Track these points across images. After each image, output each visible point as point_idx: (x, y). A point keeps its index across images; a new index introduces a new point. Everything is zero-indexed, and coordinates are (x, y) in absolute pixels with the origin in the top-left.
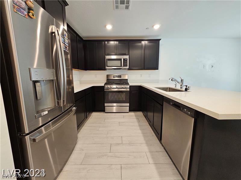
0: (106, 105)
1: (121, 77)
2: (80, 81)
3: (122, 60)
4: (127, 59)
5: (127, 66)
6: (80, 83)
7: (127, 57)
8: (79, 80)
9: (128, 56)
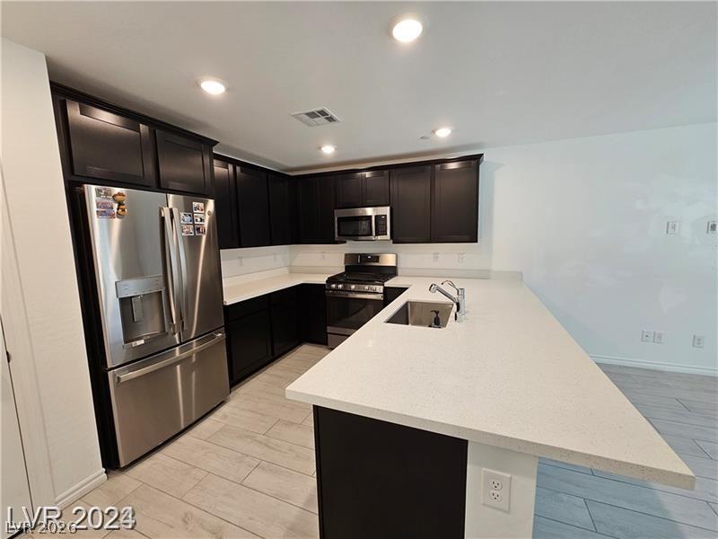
0: (329, 329)
1: (378, 261)
2: (290, 266)
3: (373, 219)
4: (385, 216)
5: (386, 234)
6: (291, 272)
7: (386, 211)
8: (288, 264)
9: (388, 208)
